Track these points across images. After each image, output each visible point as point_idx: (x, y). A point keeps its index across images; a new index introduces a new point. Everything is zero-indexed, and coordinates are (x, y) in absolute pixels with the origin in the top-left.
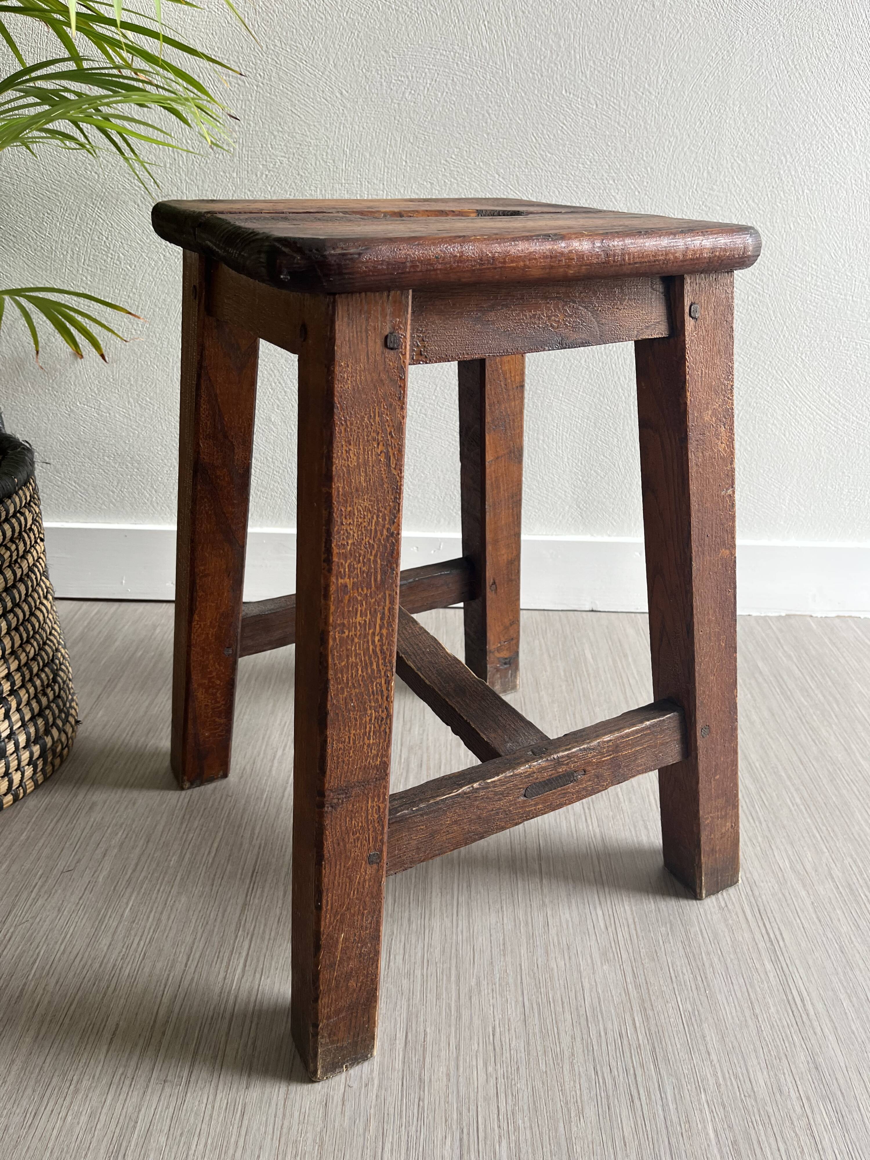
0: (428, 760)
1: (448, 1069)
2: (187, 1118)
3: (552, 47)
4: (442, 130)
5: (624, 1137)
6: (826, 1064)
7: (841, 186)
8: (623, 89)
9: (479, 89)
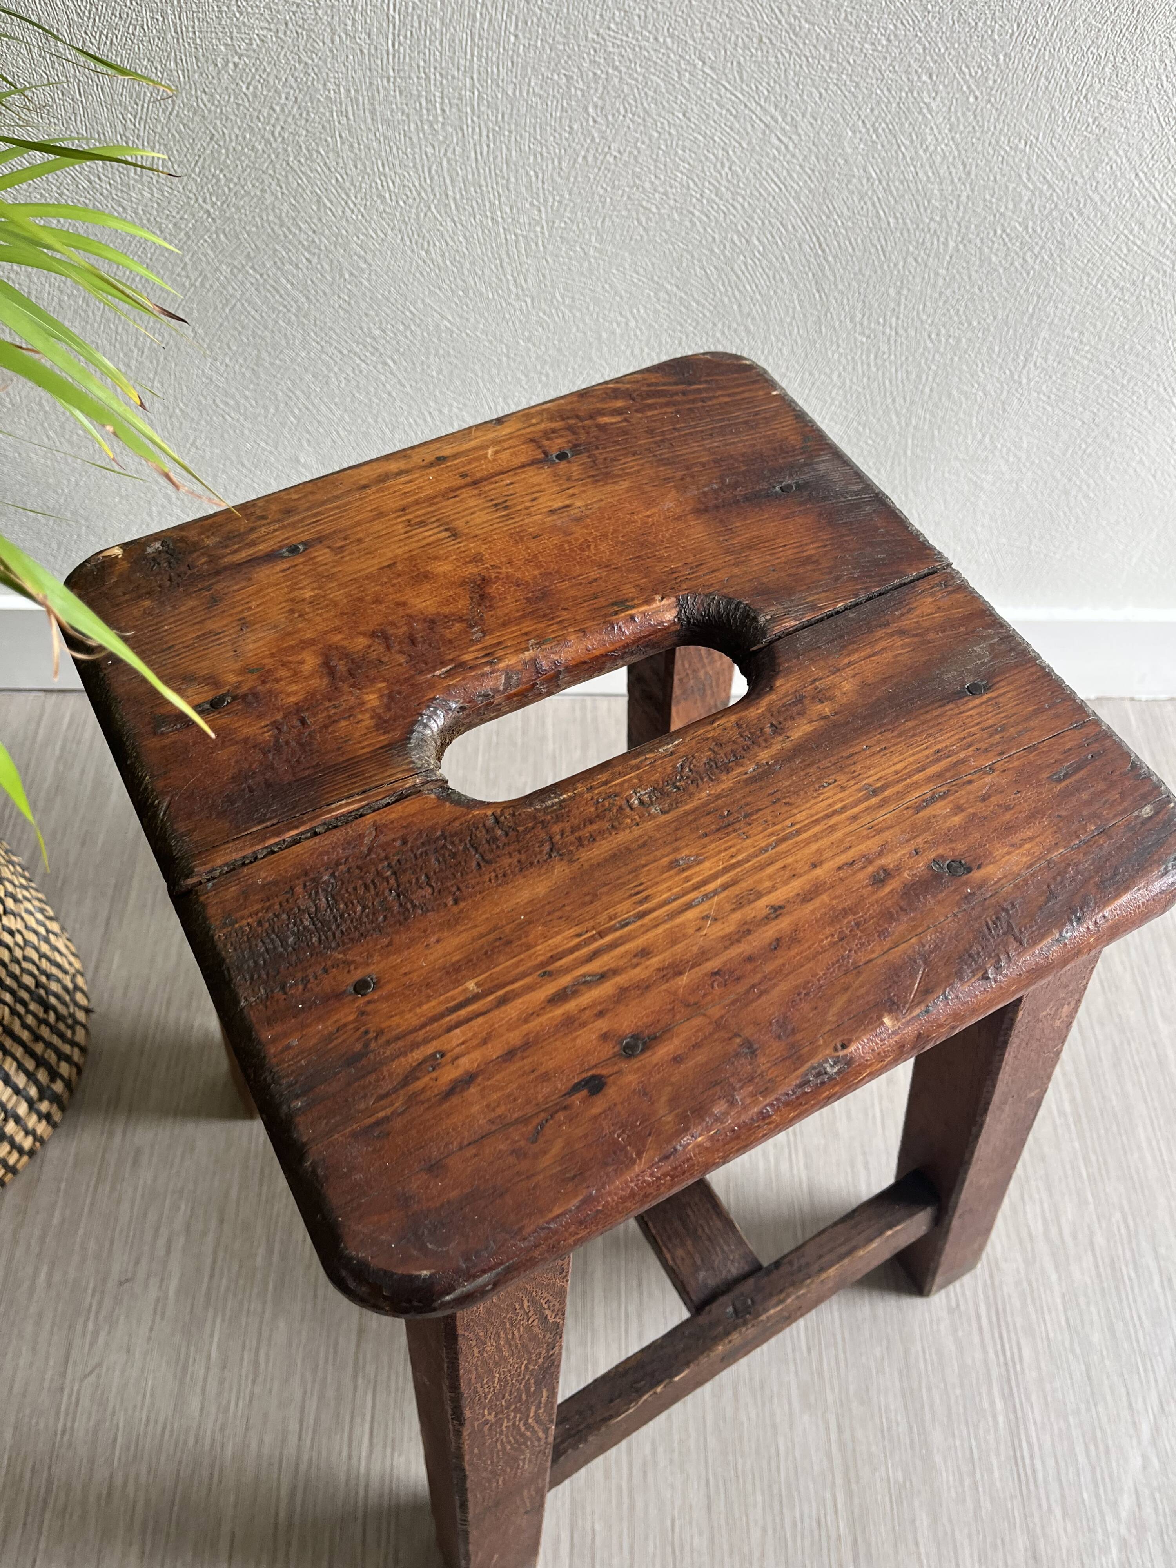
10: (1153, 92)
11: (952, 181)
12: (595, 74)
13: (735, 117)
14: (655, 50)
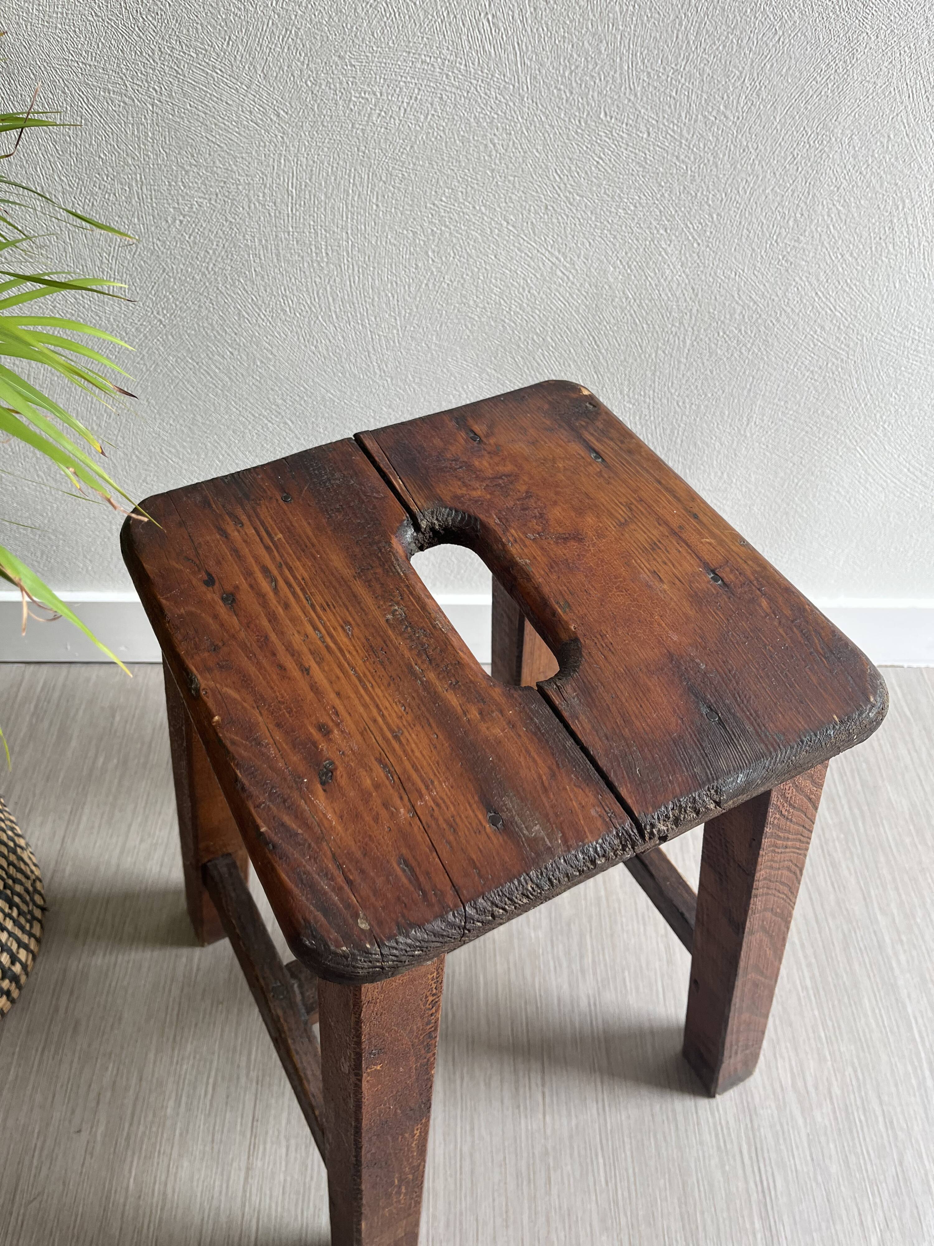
3: (587, 53)
4: (427, 164)
8: (688, 112)
9: (479, 110)
10: (824, 236)
11: (685, 300)
12: (432, 230)
13: (531, 258)
14: (474, 215)
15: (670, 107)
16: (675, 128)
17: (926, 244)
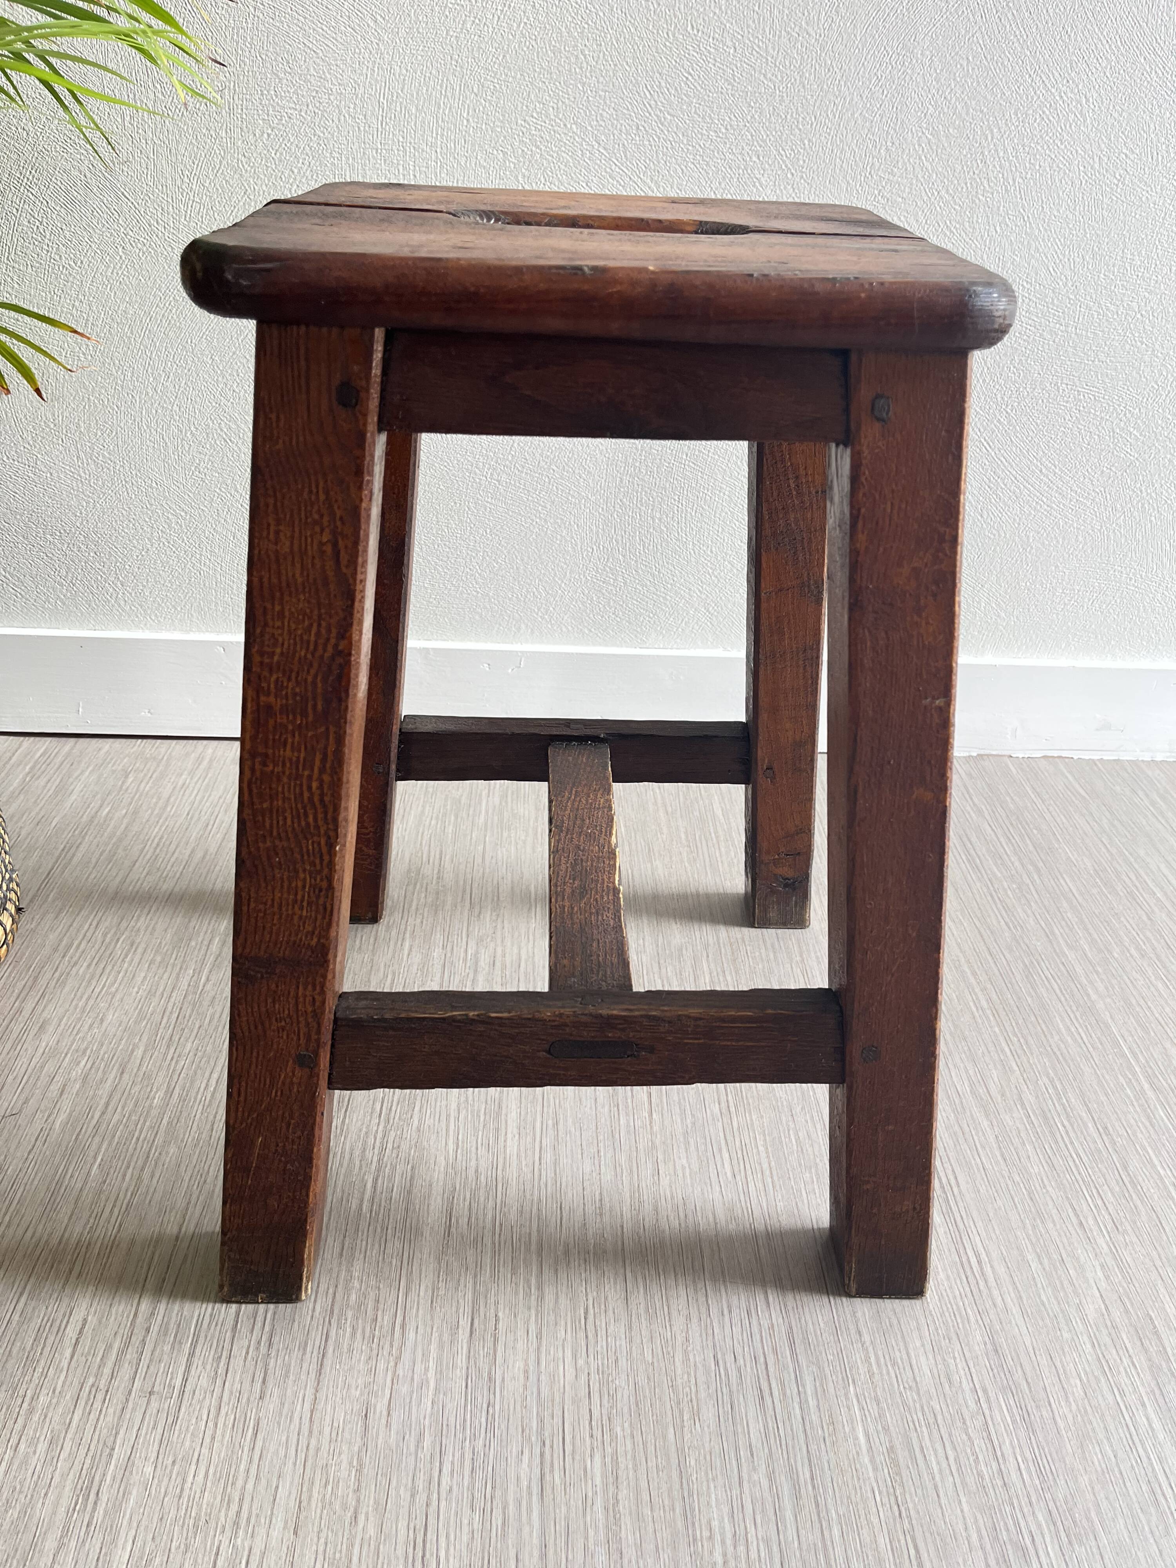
0: (504, 956)
1: (526, 1365)
2: (180, 1441)
5: (750, 1445)
6: (1008, 1345)
7: (1065, 173)
9: (570, 19)
10: (918, 169)
12: (523, 151)
13: (623, 187)
14: (565, 134)
15: (754, 21)
16: (761, 44)
17: (1021, 181)
